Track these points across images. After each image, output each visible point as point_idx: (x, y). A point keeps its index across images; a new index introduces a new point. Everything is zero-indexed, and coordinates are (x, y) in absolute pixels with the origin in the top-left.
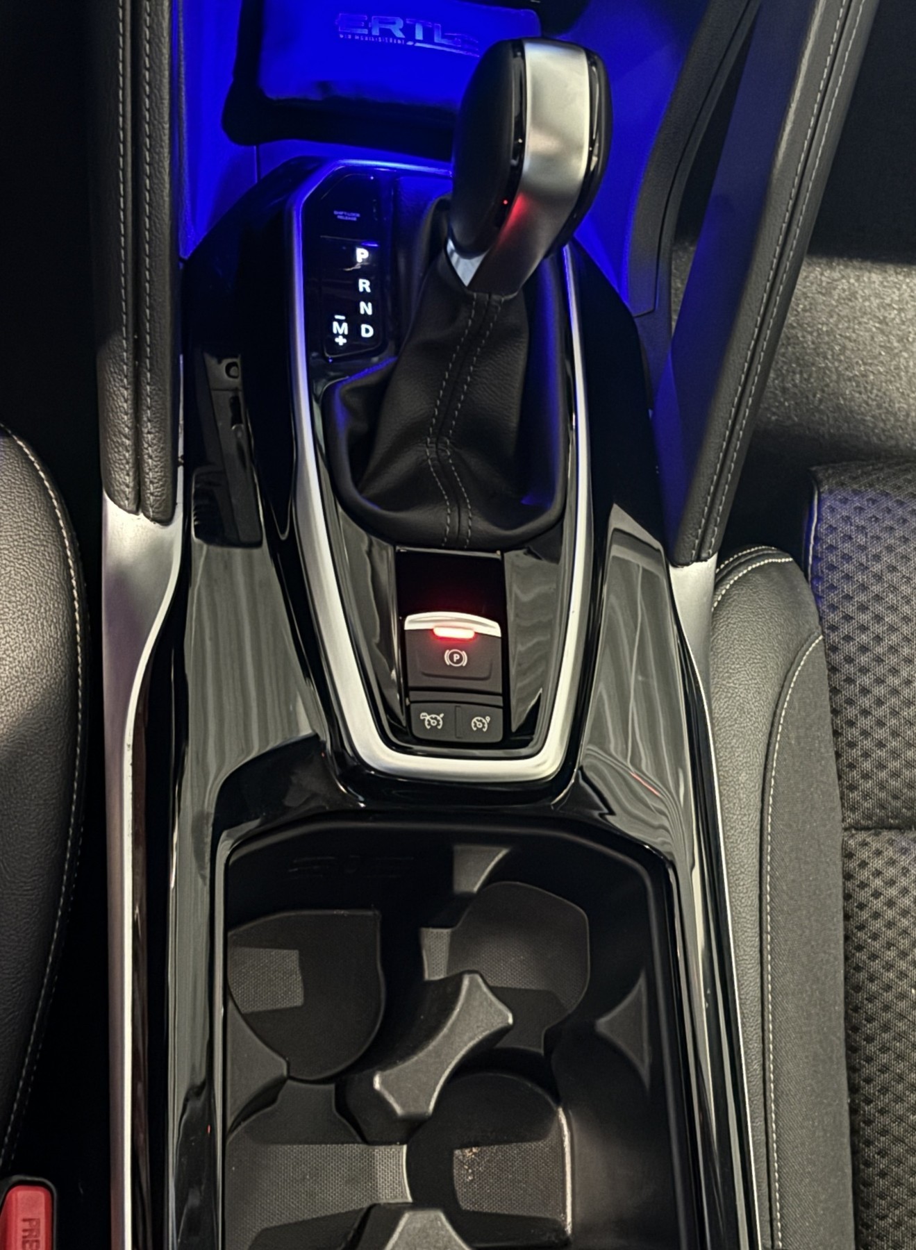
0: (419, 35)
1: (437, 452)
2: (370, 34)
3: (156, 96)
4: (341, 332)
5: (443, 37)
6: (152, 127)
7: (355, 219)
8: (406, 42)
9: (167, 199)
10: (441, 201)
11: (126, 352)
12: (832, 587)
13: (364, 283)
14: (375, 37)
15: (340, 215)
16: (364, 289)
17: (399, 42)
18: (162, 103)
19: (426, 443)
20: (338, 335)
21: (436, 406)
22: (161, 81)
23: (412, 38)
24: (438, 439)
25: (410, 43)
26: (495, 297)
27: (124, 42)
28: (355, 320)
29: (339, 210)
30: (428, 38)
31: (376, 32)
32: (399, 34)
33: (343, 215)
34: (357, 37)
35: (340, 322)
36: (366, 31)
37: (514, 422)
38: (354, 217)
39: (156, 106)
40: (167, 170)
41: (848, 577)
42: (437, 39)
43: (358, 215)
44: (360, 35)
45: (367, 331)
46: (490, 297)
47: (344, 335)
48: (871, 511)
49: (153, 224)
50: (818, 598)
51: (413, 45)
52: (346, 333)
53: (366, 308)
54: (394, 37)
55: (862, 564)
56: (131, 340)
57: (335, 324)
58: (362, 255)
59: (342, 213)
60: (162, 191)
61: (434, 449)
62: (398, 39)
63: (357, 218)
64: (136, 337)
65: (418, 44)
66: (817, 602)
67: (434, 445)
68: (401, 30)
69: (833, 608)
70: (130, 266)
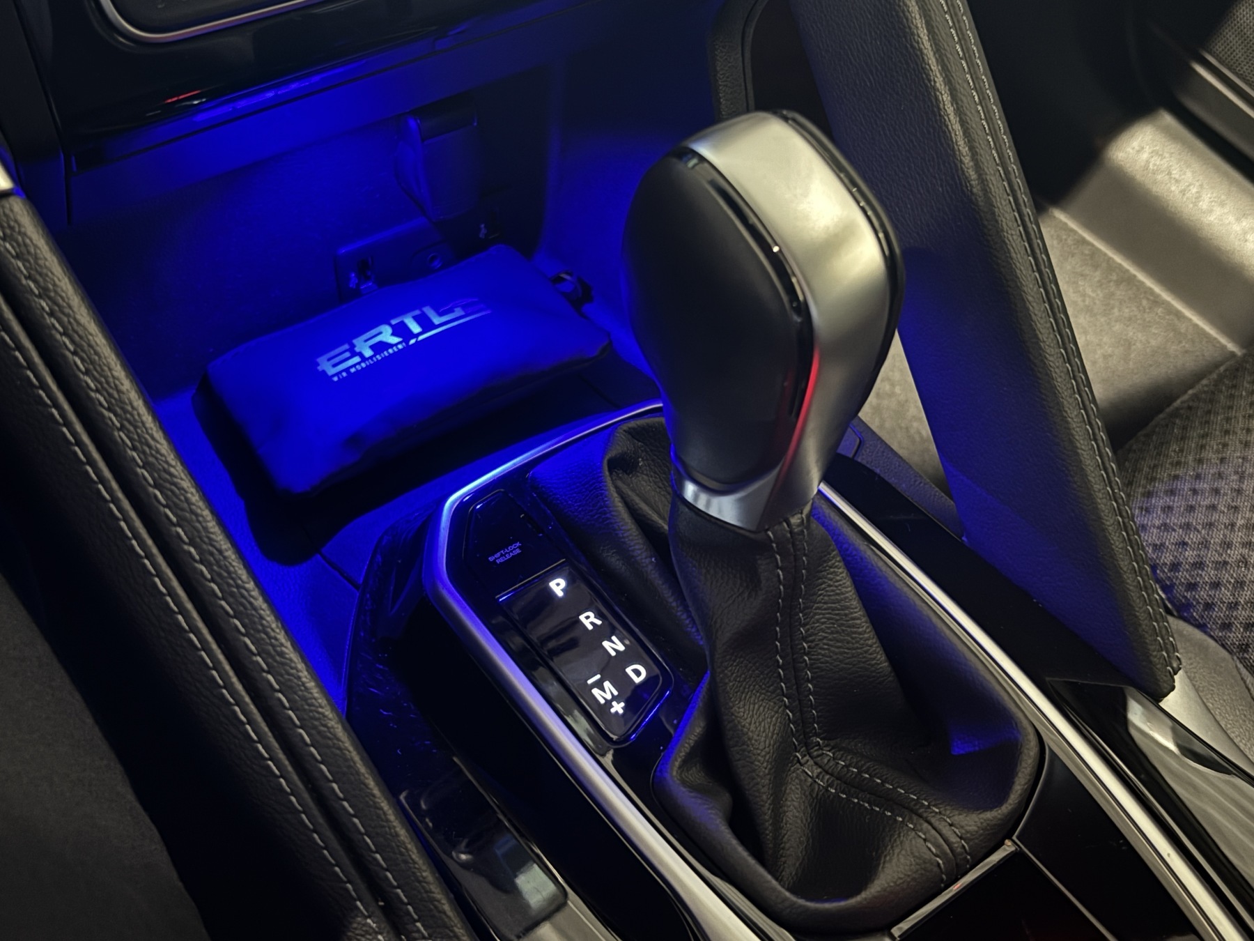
0: (415, 328)
1: (816, 764)
2: (364, 359)
3: (212, 554)
4: (609, 697)
5: (441, 314)
6: (231, 600)
7: (518, 551)
8: (407, 342)
9: (311, 684)
10: (609, 461)
11: (381, 934)
12: (1209, 606)
13: (587, 617)
14: (371, 358)
15: (498, 558)
16: (592, 623)
17: (400, 347)
18: (225, 558)
19: (799, 761)
20: (608, 703)
21: (786, 707)
22: (206, 529)
23: (410, 334)
24: (806, 746)
25: (412, 341)
26: (795, 520)
27: (120, 509)
28: (613, 669)
29: (493, 554)
30: (426, 324)
31: (368, 353)
32: (395, 340)
33: (502, 555)
34: (353, 370)
35: (599, 685)
36: (357, 359)
37: (880, 660)
38: (515, 550)
39: (220, 567)
40: (288, 644)
41: (1216, 585)
42: (437, 320)
43: (518, 544)
44: (354, 366)
45: (638, 673)
46: (789, 524)
47: (614, 698)
48: (1178, 503)
49: (314, 732)
50: (1201, 627)
51: (416, 341)
52: (616, 693)
53: (614, 646)
54: (391, 346)
55: (1217, 563)
56: (378, 913)
57: (596, 692)
58: (558, 586)
59: (498, 554)
60: (299, 678)
61: (811, 762)
62: (396, 345)
63: (519, 547)
64: (381, 904)
65: (421, 338)
66: (1206, 633)
67: (807, 757)
68: (394, 334)
69: (1227, 626)
70: (316, 812)
